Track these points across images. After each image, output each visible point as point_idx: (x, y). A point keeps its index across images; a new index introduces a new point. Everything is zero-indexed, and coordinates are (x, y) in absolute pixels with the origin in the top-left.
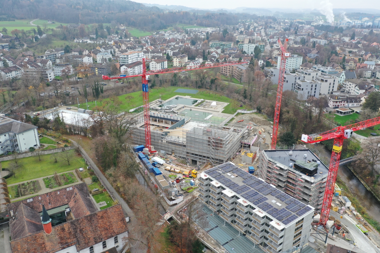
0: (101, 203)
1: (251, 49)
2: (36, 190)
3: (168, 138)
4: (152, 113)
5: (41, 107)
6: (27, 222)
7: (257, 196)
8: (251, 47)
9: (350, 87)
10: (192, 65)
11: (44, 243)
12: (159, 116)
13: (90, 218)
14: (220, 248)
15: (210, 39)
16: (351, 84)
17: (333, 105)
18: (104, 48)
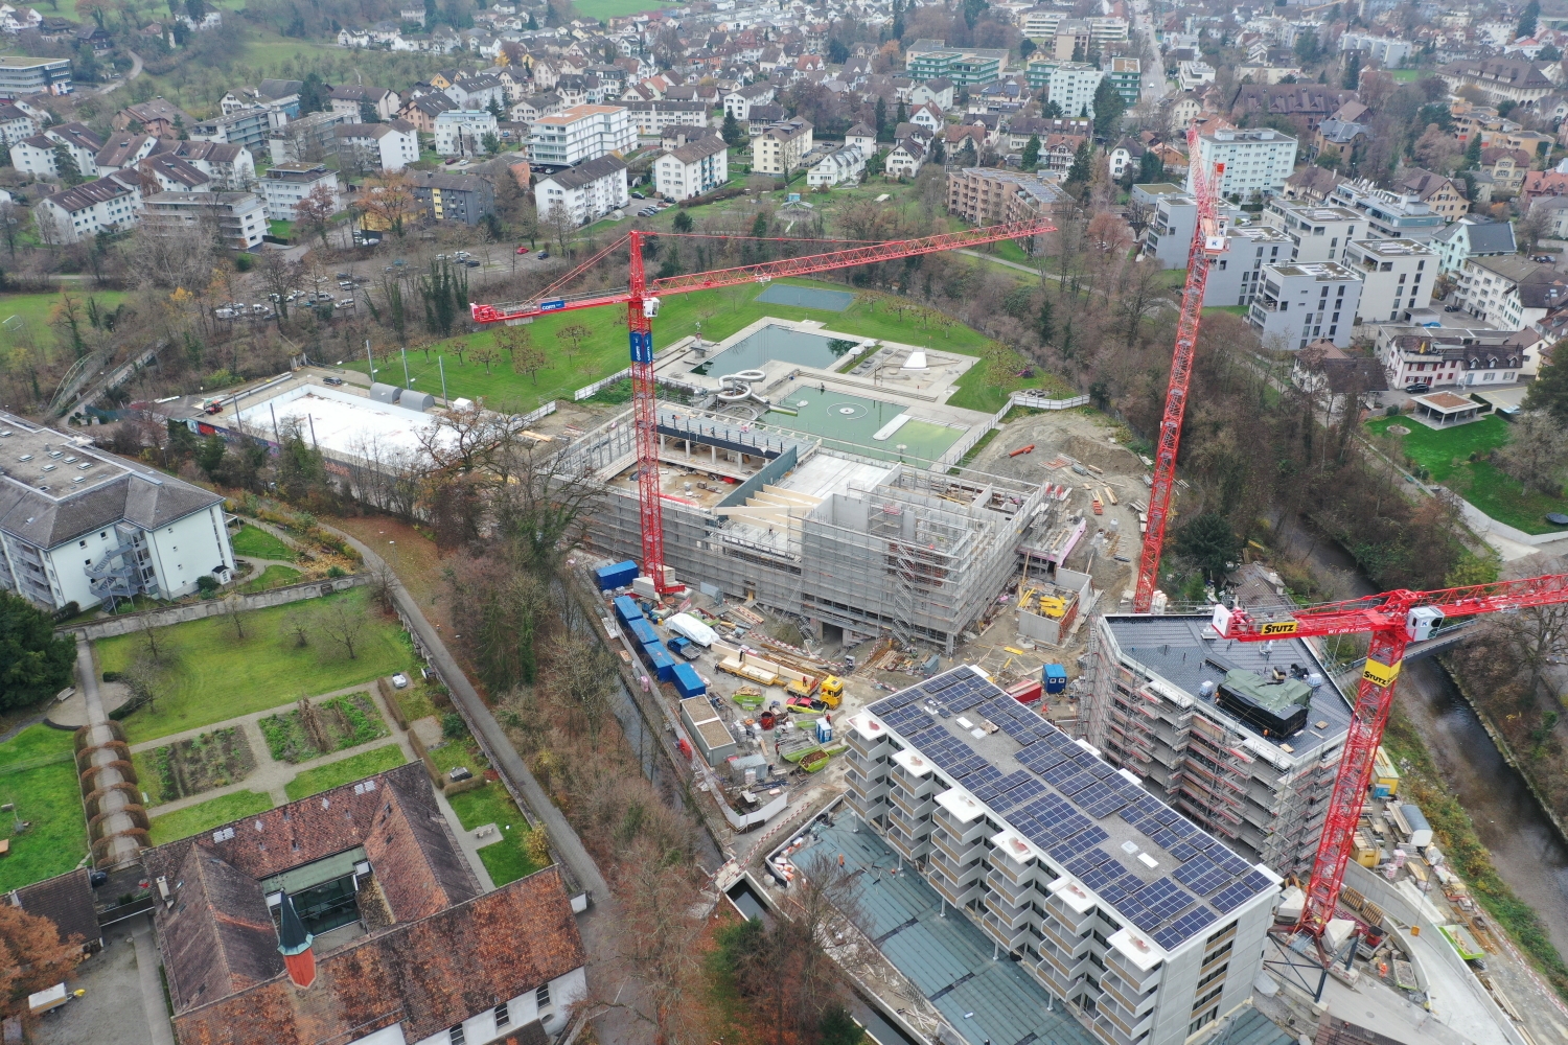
0: (480, 830)
1: (1082, 92)
2: (237, 771)
3: (734, 535)
4: (667, 411)
5: (222, 373)
6: (221, 926)
7: (1065, 821)
8: (1083, 85)
9: (1485, 293)
10: (829, 171)
11: (289, 1020)
12: (694, 429)
13: (449, 925)
14: (922, 1009)
15: (908, 32)
16: (1492, 277)
17: (1407, 379)
18: (463, 84)
